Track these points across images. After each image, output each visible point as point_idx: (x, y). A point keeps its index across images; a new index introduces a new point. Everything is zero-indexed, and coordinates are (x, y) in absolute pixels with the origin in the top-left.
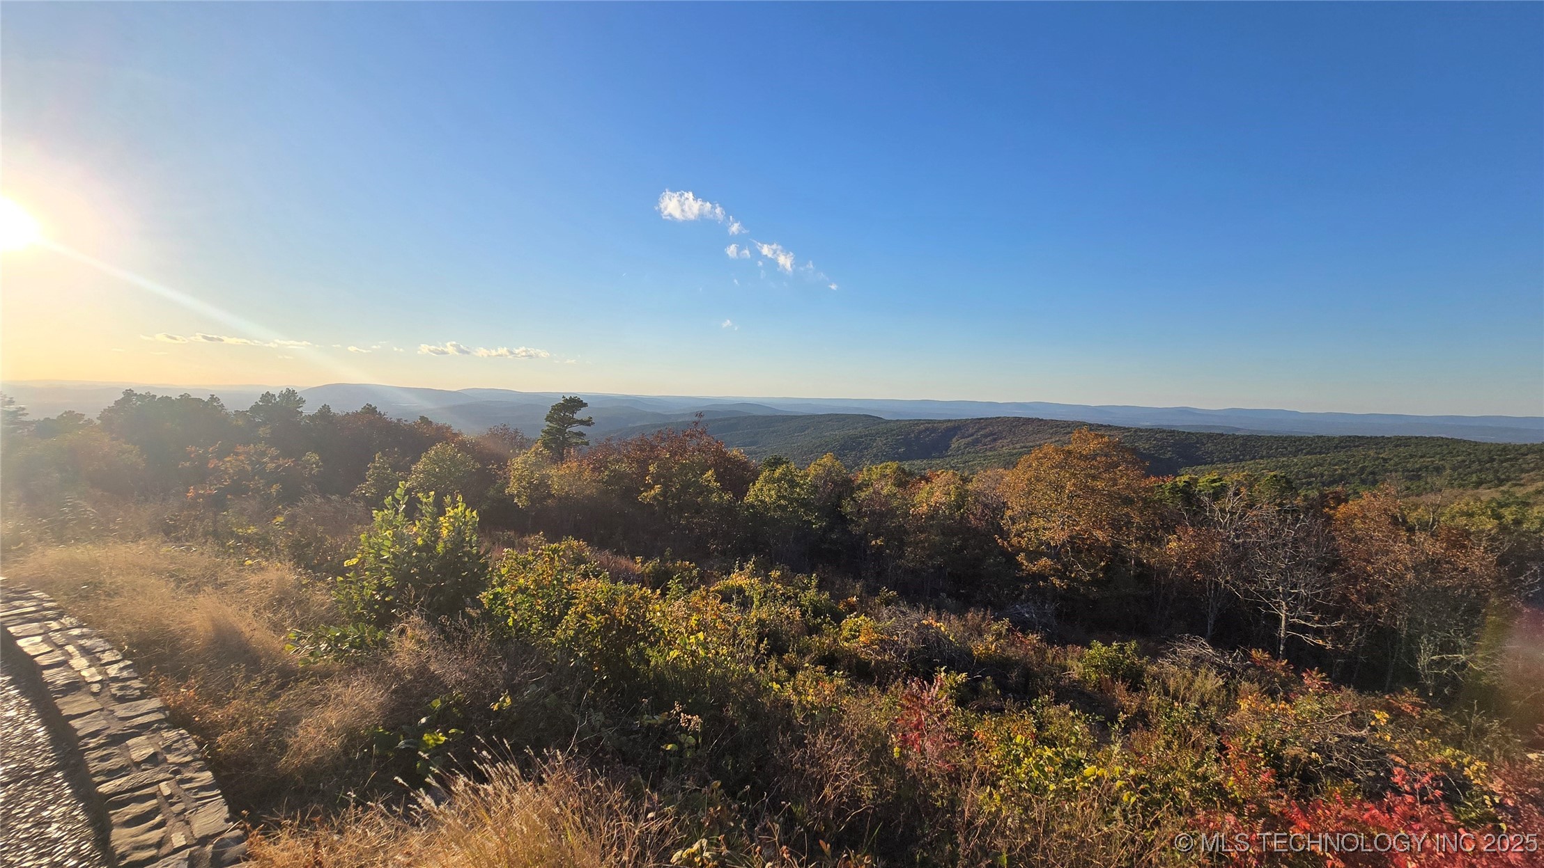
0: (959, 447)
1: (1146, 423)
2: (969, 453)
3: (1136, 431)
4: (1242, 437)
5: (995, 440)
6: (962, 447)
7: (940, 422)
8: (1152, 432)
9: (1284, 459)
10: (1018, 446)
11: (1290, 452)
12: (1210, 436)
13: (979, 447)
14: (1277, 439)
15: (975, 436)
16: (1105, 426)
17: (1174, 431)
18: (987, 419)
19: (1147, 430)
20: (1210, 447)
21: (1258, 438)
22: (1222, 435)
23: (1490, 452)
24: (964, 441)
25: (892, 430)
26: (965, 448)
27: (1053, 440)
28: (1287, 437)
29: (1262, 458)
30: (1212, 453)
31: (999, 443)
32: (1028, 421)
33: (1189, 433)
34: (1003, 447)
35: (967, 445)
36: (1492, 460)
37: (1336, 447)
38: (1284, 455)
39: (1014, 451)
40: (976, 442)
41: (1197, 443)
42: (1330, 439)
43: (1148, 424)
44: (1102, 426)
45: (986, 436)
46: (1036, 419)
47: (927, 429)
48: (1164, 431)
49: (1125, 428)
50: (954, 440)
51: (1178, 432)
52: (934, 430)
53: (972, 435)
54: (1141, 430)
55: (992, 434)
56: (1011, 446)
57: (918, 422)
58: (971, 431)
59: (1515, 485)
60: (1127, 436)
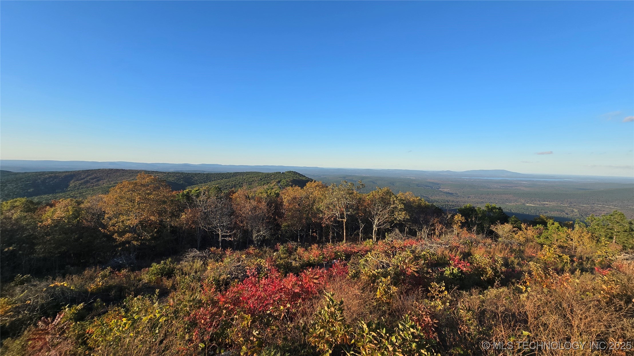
0: (75, 185)
1: (172, 170)
2: (82, 188)
3: (168, 173)
4: (206, 174)
5: (98, 181)
6: (78, 185)
7: (60, 172)
8: (175, 174)
9: (219, 181)
10: (112, 183)
11: (221, 179)
12: (196, 174)
13: (89, 185)
14: (217, 174)
15: (86, 179)
16: (155, 172)
17: (183, 173)
18: (92, 170)
19: (173, 173)
20: (196, 178)
21: (211, 174)
22: (200, 174)
23: (265, 175)
24: (78, 183)
25: (21, 179)
26: (80, 186)
27: (131, 179)
28: (219, 173)
29: (212, 181)
30: (197, 180)
31: (100, 182)
32: (117, 170)
33: (188, 173)
34: (103, 184)
35: (81, 184)
36: (266, 177)
37: (232, 176)
38: (219, 179)
39: (110, 185)
40: (87, 182)
41: (192, 177)
42: (231, 173)
43: (173, 170)
44: (154, 172)
45: (93, 179)
46: (121, 170)
47: (50, 177)
48: (179, 173)
49: (163, 172)
50: (72, 182)
51: (185, 173)
52: (56, 177)
53: (84, 179)
54: (170, 173)
55: (96, 178)
56: (108, 183)
57: (43, 173)
58: (82, 177)
59: (270, 184)
60: (164, 176)
